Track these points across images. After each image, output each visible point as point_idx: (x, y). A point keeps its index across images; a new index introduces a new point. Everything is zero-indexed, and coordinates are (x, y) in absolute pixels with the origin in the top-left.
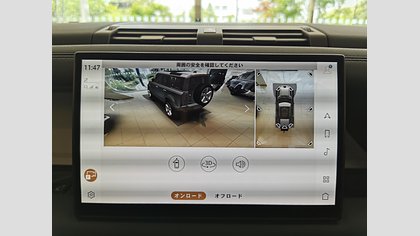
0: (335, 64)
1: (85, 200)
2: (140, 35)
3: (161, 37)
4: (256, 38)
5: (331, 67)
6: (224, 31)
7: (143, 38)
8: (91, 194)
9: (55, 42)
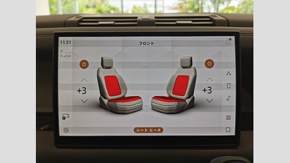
0: (233, 38)
1: (62, 134)
2: (97, 22)
3: (112, 23)
4: (178, 22)
5: (230, 39)
6: (156, 18)
7: (100, 23)
8: (66, 130)
9: (38, 26)
